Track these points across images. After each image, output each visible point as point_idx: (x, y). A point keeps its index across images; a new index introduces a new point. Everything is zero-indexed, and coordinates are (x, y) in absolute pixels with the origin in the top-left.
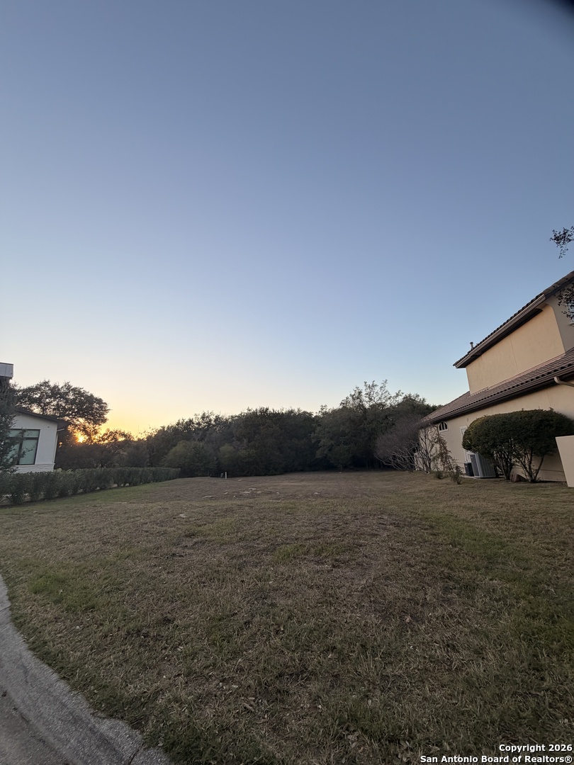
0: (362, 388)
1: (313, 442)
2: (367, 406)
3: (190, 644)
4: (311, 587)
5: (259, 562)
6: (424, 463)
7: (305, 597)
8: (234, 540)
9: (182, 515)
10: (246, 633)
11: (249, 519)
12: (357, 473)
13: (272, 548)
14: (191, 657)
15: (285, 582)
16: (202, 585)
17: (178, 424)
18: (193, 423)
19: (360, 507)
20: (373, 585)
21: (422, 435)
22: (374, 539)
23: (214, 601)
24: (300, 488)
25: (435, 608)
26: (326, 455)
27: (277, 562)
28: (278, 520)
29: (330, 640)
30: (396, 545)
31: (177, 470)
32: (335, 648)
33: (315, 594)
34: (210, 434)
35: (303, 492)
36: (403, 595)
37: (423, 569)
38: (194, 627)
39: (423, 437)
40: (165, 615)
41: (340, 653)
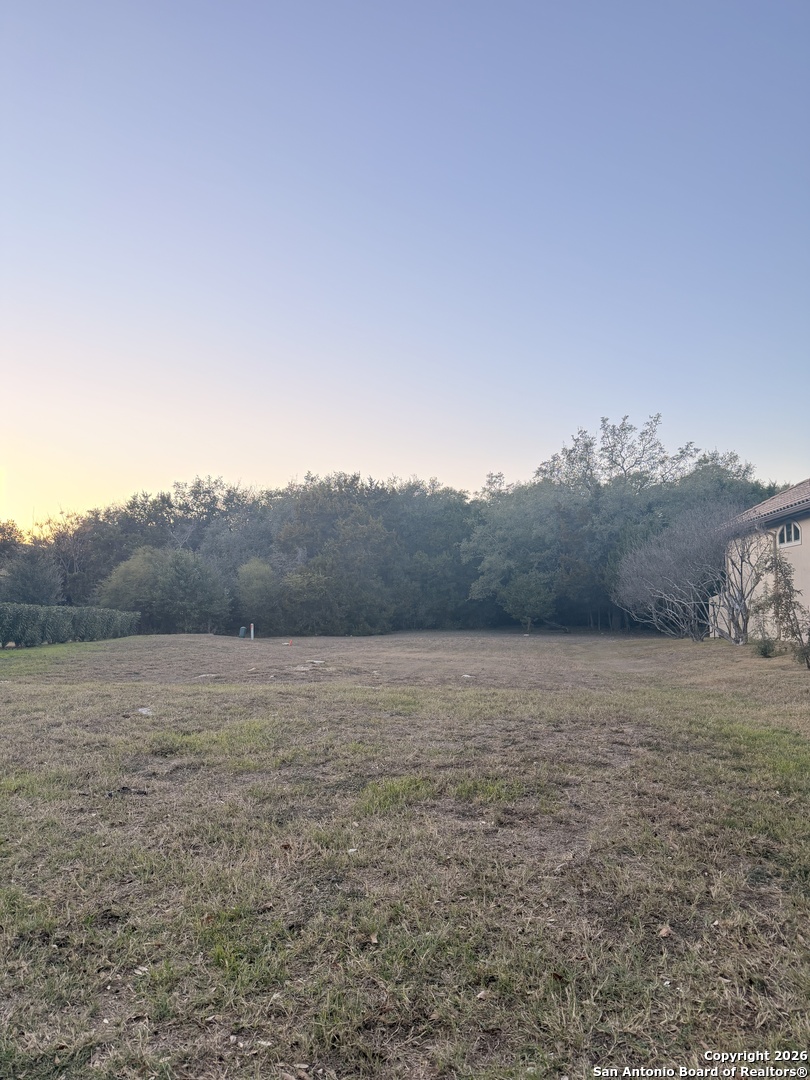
0: (596, 433)
1: (465, 560)
2: (603, 480)
3: (163, 962)
4: (447, 863)
5: (327, 811)
6: (733, 619)
7: (430, 881)
8: (269, 764)
9: (144, 711)
10: (293, 946)
11: (306, 721)
12: (567, 639)
13: (357, 783)
14: (167, 987)
15: (385, 851)
16: (191, 851)
17: (133, 505)
18: (171, 506)
19: (569, 707)
20: (590, 863)
21: (735, 554)
22: (599, 772)
23: (219, 883)
24: (428, 664)
25: (728, 911)
26: (495, 593)
27: (367, 812)
28: (373, 726)
29: (484, 964)
30: (649, 787)
31: (131, 615)
32: (493, 979)
33: (453, 876)
34: (214, 534)
35: (435, 672)
36: (657, 885)
37: (709, 834)
38: (172, 930)
39: (737, 559)
40: (105, 908)
41: (505, 988)
